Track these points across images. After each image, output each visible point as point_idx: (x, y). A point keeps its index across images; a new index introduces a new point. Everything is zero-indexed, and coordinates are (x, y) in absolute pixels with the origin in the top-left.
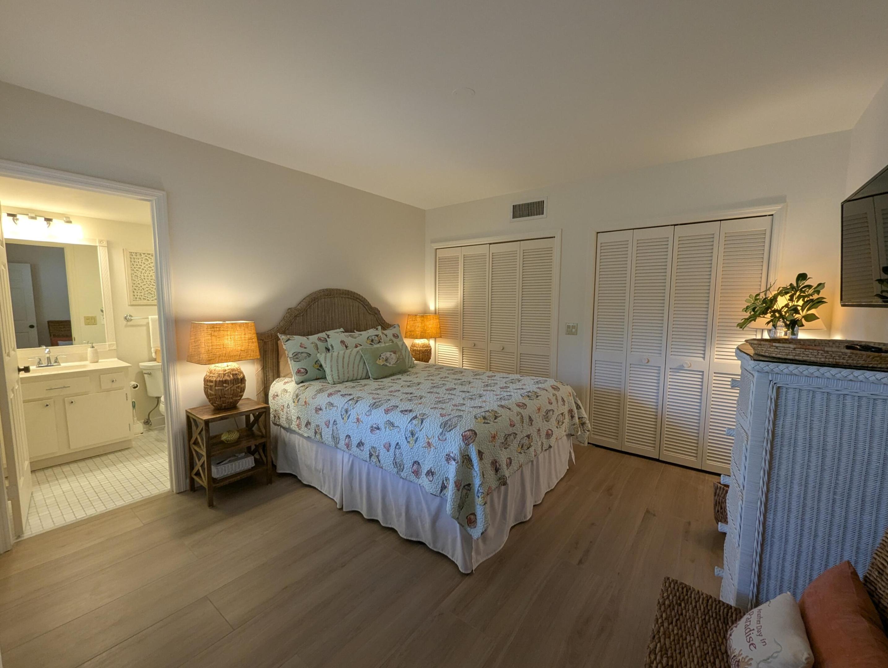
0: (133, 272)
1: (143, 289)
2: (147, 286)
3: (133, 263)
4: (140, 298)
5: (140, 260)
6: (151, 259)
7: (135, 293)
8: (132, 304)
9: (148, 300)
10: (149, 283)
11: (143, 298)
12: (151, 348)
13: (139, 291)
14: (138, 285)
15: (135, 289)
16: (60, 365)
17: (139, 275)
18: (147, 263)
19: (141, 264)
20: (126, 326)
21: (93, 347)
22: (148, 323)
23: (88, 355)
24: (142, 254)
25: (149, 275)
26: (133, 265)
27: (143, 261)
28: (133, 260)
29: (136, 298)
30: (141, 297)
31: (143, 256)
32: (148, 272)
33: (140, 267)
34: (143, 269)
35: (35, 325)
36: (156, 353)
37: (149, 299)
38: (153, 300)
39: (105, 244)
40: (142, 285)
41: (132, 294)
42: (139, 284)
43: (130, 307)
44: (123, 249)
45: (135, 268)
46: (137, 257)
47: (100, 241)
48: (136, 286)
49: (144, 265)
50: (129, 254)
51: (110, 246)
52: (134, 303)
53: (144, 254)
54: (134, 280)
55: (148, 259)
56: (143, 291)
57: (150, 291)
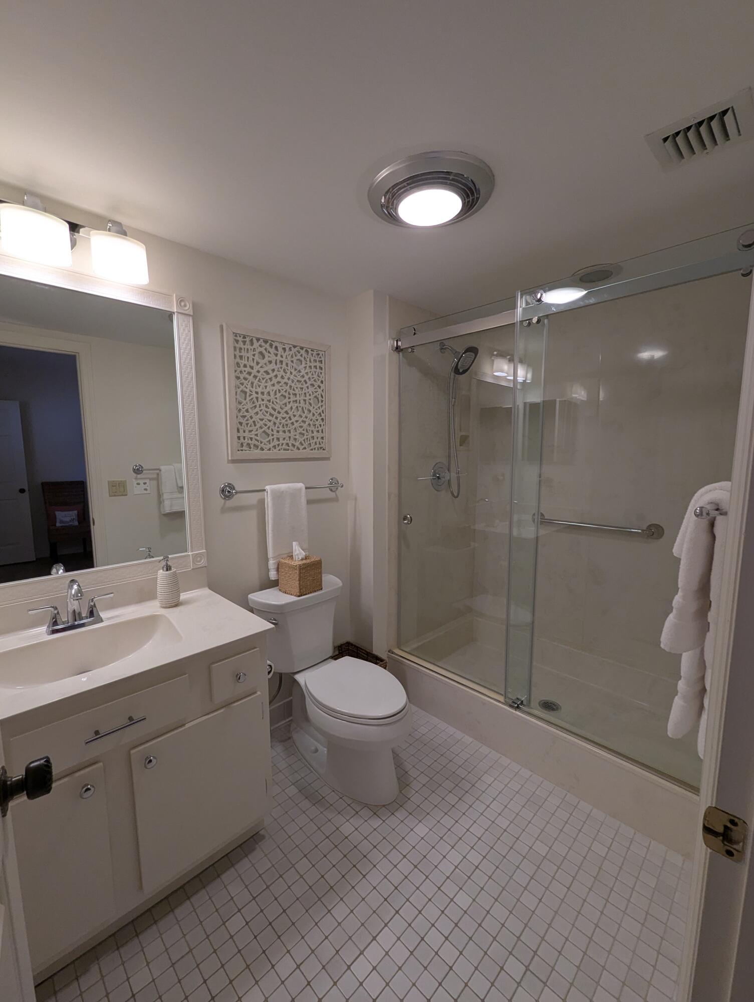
0: (238, 382)
1: (254, 422)
2: (260, 416)
3: (238, 360)
4: (248, 445)
5: (250, 355)
6: (269, 352)
7: (241, 431)
8: (235, 458)
9: (262, 449)
10: (263, 408)
11: (255, 445)
12: (267, 560)
13: (247, 429)
14: (246, 414)
15: (241, 424)
16: (101, 621)
17: (248, 390)
18: (262, 362)
19: (252, 364)
20: (224, 510)
21: (168, 568)
22: (262, 502)
23: (159, 589)
24: (255, 341)
25: (266, 391)
26: (238, 364)
27: (256, 358)
28: (237, 353)
29: (242, 445)
30: (250, 441)
31: (256, 344)
32: (263, 384)
33: (250, 370)
34: (255, 377)
35: (26, 488)
36: (278, 570)
37: (264, 447)
38: (269, 450)
39: (188, 309)
40: (252, 412)
41: (236, 435)
42: (247, 411)
43: (231, 465)
44: (221, 327)
45: (241, 372)
46: (246, 347)
47: (180, 301)
48: (242, 417)
49: (256, 368)
50: (232, 337)
51: (197, 317)
52: (240, 455)
53: (258, 340)
54: (240, 403)
55: (264, 352)
56: (253, 428)
57: (265, 428)
